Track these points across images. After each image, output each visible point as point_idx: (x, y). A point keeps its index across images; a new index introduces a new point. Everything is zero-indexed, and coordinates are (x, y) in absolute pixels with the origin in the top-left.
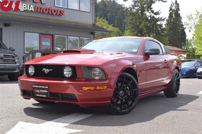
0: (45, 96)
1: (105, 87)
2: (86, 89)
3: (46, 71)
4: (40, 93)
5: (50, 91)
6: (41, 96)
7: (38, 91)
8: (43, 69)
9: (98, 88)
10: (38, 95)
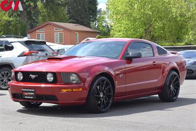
0: (32, 98)
1: (81, 89)
2: (65, 91)
3: (33, 76)
4: (28, 96)
5: (36, 93)
6: (29, 97)
7: (26, 94)
8: (31, 75)
9: (74, 90)
10: (26, 97)
